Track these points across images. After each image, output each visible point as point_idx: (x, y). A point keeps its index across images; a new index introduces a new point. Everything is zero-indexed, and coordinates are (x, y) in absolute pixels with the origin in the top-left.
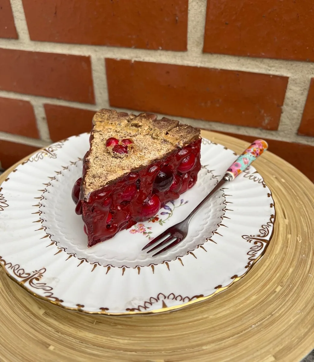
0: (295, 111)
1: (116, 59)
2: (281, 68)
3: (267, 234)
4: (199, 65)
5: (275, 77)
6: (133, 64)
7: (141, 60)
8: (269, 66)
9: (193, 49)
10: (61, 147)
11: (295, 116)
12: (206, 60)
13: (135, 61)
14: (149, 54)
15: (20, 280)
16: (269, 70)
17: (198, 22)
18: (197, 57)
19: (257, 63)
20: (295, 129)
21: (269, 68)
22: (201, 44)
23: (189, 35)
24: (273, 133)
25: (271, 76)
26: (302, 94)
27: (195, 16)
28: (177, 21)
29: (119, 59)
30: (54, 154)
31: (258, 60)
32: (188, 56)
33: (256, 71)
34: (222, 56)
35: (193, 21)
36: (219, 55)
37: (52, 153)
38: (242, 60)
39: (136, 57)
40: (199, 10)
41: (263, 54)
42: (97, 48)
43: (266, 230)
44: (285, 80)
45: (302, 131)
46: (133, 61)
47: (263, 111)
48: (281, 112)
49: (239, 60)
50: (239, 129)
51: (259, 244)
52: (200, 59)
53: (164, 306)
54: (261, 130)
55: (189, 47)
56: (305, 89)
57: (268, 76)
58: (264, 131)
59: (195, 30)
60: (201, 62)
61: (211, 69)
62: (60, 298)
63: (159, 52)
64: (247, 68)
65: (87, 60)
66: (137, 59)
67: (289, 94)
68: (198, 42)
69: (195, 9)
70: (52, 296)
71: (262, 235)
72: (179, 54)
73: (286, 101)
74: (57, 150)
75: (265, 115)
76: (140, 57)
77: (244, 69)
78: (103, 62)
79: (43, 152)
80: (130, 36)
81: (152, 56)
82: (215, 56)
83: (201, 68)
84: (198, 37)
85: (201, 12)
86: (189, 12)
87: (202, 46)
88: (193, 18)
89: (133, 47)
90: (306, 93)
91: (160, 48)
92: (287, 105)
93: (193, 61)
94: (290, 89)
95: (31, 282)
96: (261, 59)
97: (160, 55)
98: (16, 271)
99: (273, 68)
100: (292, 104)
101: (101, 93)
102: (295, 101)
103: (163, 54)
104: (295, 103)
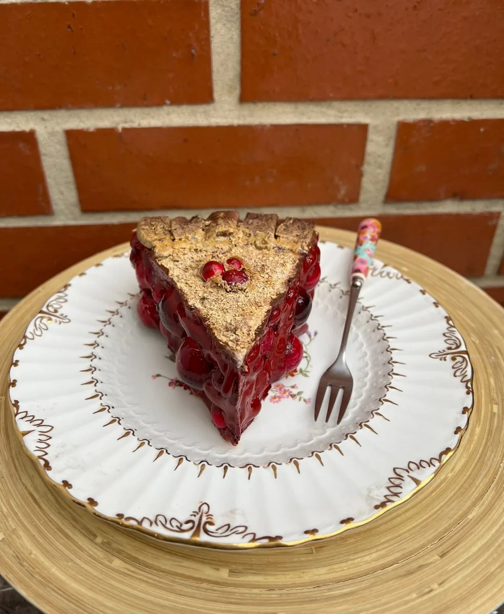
0: (379, 171)
1: (88, 129)
2: (356, 111)
3: (458, 342)
4: (236, 122)
5: (350, 126)
6: (120, 133)
7: (135, 125)
8: (340, 112)
9: (223, 99)
10: (66, 301)
11: (381, 177)
12: (246, 113)
13: (124, 129)
14: (149, 114)
15: (186, 536)
16: (341, 117)
17: (228, 55)
18: (230, 111)
19: (324, 110)
20: (381, 196)
21: (340, 115)
22: (236, 89)
23: (216, 77)
24: (353, 206)
25: (344, 126)
26: (387, 145)
27: (222, 45)
28: (193, 55)
29: (92, 129)
30: (62, 315)
31: (324, 104)
32: (215, 110)
33: (322, 120)
34: (271, 105)
35: (219, 54)
36: (265, 104)
37: (57, 314)
38: (302, 107)
39: (126, 122)
40: (229, 37)
41: (331, 95)
42: (46, 115)
43: (454, 338)
44: (363, 129)
45: (392, 196)
46: (120, 128)
47: (336, 179)
48: (360, 175)
49: (296, 108)
50: (303, 211)
51: (459, 359)
52: (237, 113)
53: (417, 482)
54: (335, 206)
55: (216, 96)
56: (390, 138)
57: (340, 126)
58: (340, 207)
59: (224, 67)
60: (239, 118)
61: (256, 126)
62: (273, 535)
63: (166, 109)
64: (310, 118)
65: (29, 138)
66: (127, 126)
67: (371, 148)
68: (231, 87)
69: (221, 35)
70: (257, 537)
71: (454, 347)
72: (201, 108)
73: (368, 158)
74: (61, 307)
75: (340, 183)
76: (132, 121)
77: (305, 120)
78: (62, 138)
79: (42, 318)
80: (110, 88)
81: (153, 117)
82: (260, 105)
83: (240, 127)
84: (229, 79)
85: (232, 38)
86: (212, 39)
87: (237, 92)
88: (219, 50)
89: (118, 105)
90: (392, 143)
91: (168, 102)
92: (369, 164)
93: (226, 118)
94: (372, 141)
95: (206, 532)
96: (328, 103)
97: (168, 114)
98: (168, 525)
99: (346, 114)
100: (375, 162)
101: (62, 193)
102: (379, 156)
103: (173, 111)
104: (379, 160)
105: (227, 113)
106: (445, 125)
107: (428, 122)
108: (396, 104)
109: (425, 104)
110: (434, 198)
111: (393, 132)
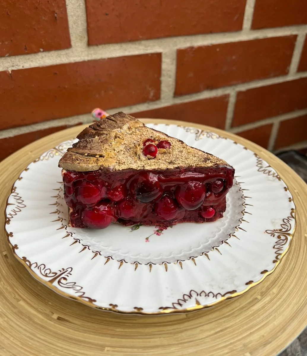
0: (170, 79)
2: (154, 46)
4: (86, 59)
5: (153, 54)
6: (10, 74)
7: (21, 68)
9: (77, 45)
11: (170, 83)
12: (92, 52)
13: (13, 71)
14: (29, 59)
16: (147, 50)
17: (78, 16)
18: (82, 52)
19: (136, 46)
20: (171, 94)
21: (146, 48)
22: (85, 38)
23: (71, 31)
24: (158, 102)
25: (149, 55)
26: (172, 64)
27: (74, 10)
28: (56, 18)
31: (137, 43)
32: (72, 52)
33: (136, 52)
34: (107, 46)
35: (72, 16)
36: (103, 45)
38: (124, 46)
39: (13, 66)
40: (78, 5)
41: (141, 37)
44: (159, 56)
45: (177, 93)
46: (10, 70)
47: (148, 87)
48: (160, 83)
49: (121, 46)
50: (131, 109)
52: (86, 53)
54: (148, 103)
55: (73, 43)
56: (173, 59)
57: (146, 55)
58: (151, 103)
59: (76, 24)
60: (88, 56)
61: (99, 60)
63: (41, 55)
64: (130, 52)
66: (14, 68)
67: (164, 66)
68: (81, 37)
69: (72, 4)
72: (63, 52)
73: (163, 73)
75: (150, 89)
76: (17, 65)
77: (127, 54)
80: (1, 43)
81: (32, 61)
82: (100, 47)
83: (89, 61)
84: (80, 32)
85: (79, 5)
86: (67, 7)
87: (86, 40)
88: (72, 13)
89: (7, 55)
90: (175, 62)
91: (42, 50)
92: (164, 76)
93: (79, 56)
94: (165, 62)
96: (139, 42)
97: (42, 58)
99: (149, 48)
100: (167, 74)
102: (169, 71)
103: (45, 56)
104: (169, 73)
105: (80, 53)
106: (200, 49)
107: (191, 48)
108: (175, 39)
109: (189, 38)
110: (198, 91)
111: (174, 56)
